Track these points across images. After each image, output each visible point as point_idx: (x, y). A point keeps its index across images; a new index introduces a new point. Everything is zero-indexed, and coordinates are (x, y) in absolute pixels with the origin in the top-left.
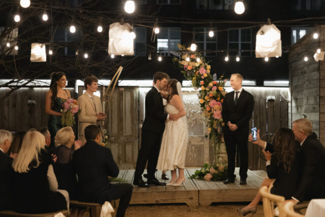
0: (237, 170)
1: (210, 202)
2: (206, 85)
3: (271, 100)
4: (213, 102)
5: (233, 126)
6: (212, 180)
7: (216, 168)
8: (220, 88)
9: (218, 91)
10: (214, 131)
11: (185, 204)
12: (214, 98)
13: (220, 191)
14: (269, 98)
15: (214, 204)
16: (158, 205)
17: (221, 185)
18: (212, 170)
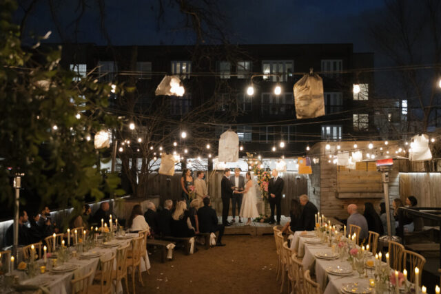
0: (275, 217)
1: (262, 233)
2: (261, 174)
3: (298, 179)
4: (264, 182)
5: (273, 195)
6: (264, 222)
7: (266, 216)
8: (268, 175)
9: (267, 177)
10: (265, 197)
11: (249, 234)
12: (265, 180)
13: (267, 228)
14: (297, 177)
15: (264, 235)
16: (236, 235)
17: (268, 225)
18: (264, 217)
